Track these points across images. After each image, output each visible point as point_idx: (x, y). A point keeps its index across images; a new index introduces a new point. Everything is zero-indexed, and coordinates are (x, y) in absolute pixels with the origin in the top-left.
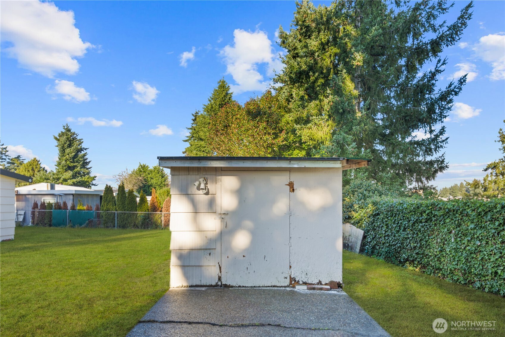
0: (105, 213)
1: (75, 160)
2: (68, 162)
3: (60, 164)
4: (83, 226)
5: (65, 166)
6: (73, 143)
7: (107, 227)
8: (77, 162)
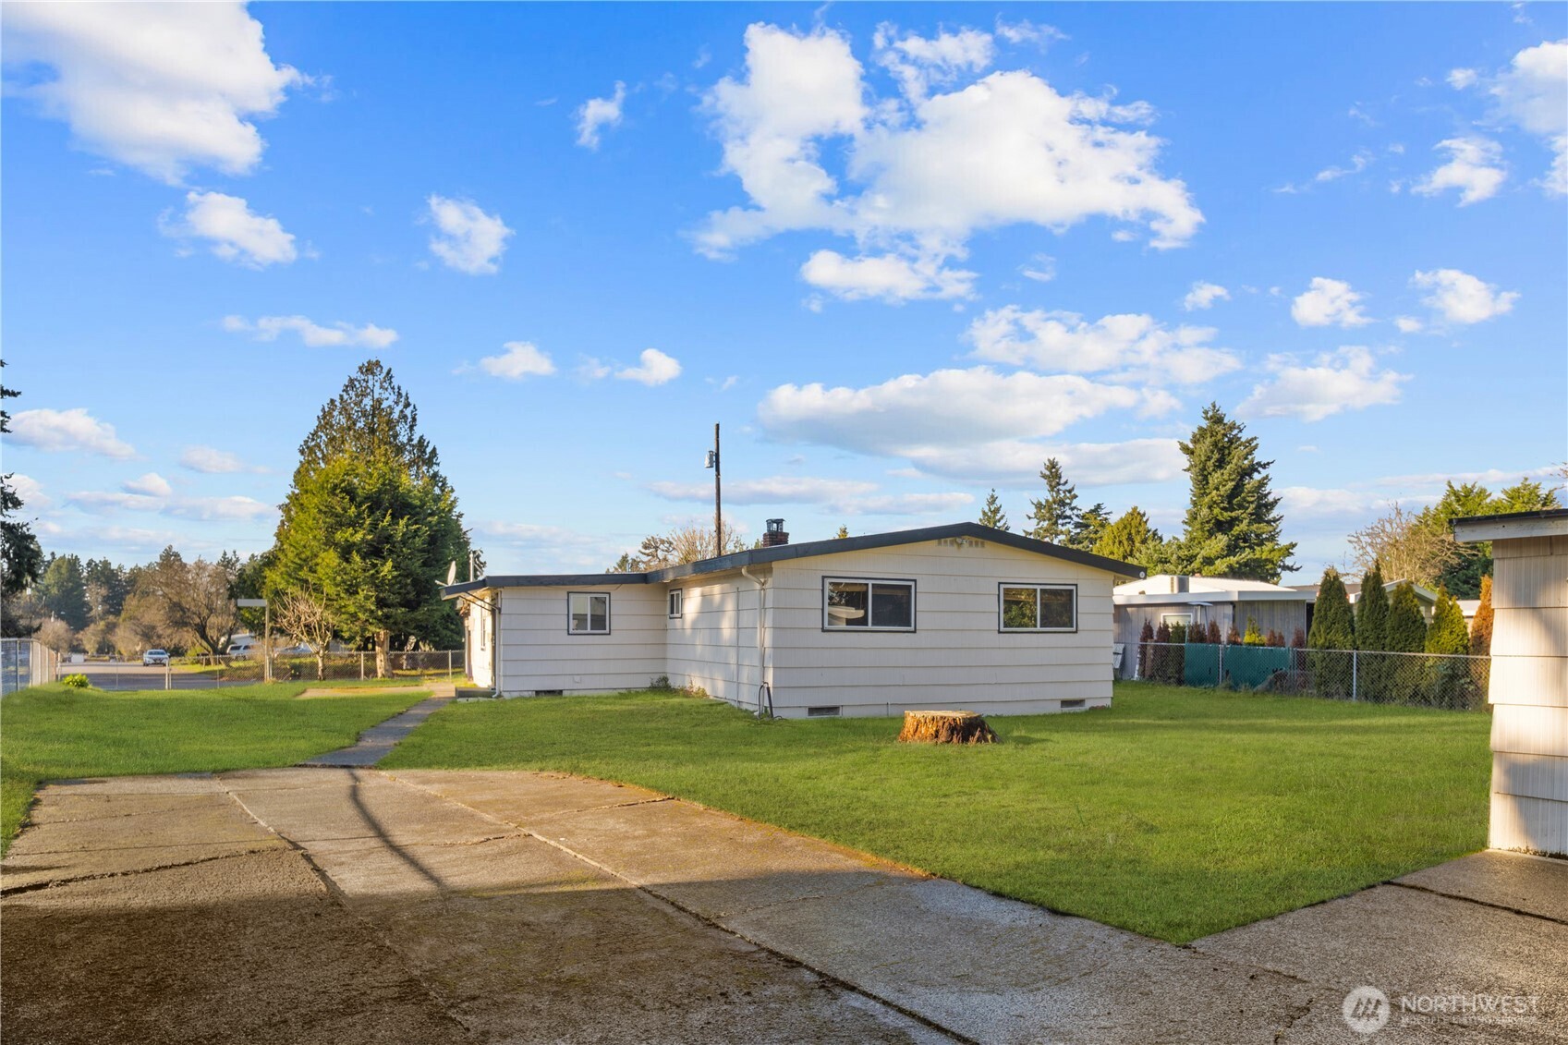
0: (1320, 655)
1: (1234, 502)
2: (1216, 511)
3: (1196, 518)
4: (1259, 687)
5: (1208, 522)
6: (1230, 453)
7: (1328, 695)
8: (1240, 506)
